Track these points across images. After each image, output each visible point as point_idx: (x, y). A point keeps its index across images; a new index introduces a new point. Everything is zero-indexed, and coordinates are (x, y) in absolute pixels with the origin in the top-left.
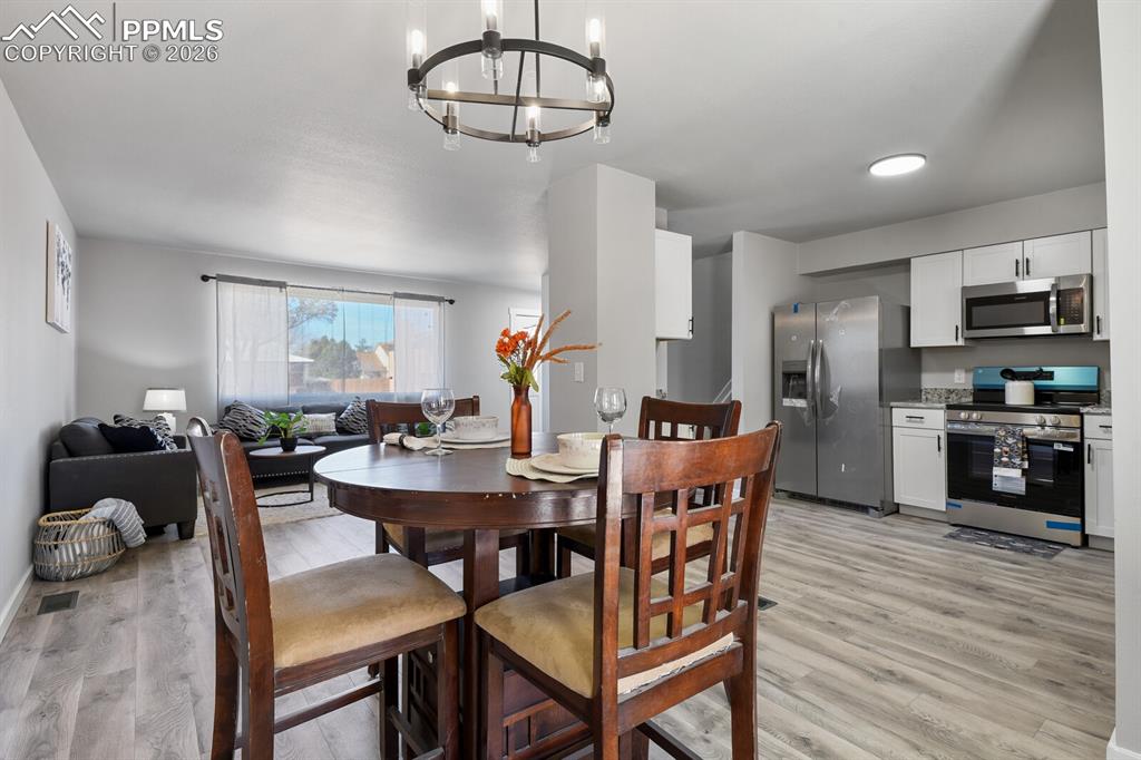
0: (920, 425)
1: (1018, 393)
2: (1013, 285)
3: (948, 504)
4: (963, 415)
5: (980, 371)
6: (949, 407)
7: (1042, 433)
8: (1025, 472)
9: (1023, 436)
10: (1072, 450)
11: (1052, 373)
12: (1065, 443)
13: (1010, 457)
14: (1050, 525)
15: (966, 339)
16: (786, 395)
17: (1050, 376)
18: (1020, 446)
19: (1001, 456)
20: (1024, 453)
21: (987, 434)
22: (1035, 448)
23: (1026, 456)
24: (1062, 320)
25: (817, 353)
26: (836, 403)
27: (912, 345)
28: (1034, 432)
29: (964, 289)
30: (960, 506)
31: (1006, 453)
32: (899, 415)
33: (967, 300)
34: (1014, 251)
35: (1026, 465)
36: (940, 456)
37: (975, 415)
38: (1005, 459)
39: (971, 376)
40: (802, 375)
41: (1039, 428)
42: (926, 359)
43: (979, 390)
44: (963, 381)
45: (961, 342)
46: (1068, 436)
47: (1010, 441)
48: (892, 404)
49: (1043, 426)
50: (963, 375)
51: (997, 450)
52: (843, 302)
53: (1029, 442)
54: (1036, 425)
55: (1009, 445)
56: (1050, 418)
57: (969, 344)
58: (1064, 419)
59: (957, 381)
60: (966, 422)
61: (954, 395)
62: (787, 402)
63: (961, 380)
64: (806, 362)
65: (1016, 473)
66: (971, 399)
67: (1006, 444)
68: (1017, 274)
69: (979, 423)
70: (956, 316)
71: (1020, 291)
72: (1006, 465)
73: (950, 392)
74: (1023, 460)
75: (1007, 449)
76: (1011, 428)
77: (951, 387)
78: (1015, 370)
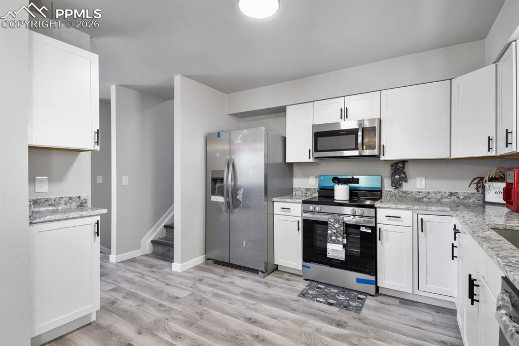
0: (288, 214)
1: (341, 192)
2: (338, 124)
3: (303, 266)
4: (311, 207)
5: (322, 178)
6: (304, 202)
7: (354, 220)
8: (344, 246)
9: (344, 222)
10: (370, 231)
11: (358, 179)
12: (367, 227)
13: (336, 237)
14: (359, 281)
15: (315, 158)
16: (213, 193)
17: (357, 181)
18: (342, 229)
19: (332, 236)
20: (344, 233)
21: (324, 220)
22: (350, 230)
23: (345, 235)
24: (364, 147)
25: (231, 164)
26: (241, 200)
27: (287, 162)
28: (350, 220)
29: (314, 126)
30: (309, 268)
31: (334, 233)
32: (278, 206)
33: (315, 133)
34: (339, 103)
35: (345, 241)
36: (299, 234)
37: (318, 208)
38: (334, 238)
39: (318, 180)
40: (222, 180)
41: (352, 217)
42: (296, 170)
43: (322, 189)
44: (314, 184)
45: (312, 160)
46: (368, 222)
47: (337, 226)
48: (274, 199)
49: (354, 215)
50: (314, 179)
51: (329, 232)
52: (245, 131)
53: (348, 226)
54: (350, 214)
55: (336, 229)
56: (358, 211)
57: (317, 161)
58: (367, 212)
59: (310, 184)
60: (313, 212)
61: (309, 192)
62: (214, 198)
63: (312, 183)
64: (223, 171)
65: (340, 247)
66: (317, 195)
67: (335, 228)
68: (341, 118)
69: (320, 213)
70: (309, 144)
71: (342, 128)
72: (334, 242)
73: (307, 190)
74: (343, 238)
75: (335, 231)
76: (337, 216)
77: (308, 187)
78: (339, 177)
